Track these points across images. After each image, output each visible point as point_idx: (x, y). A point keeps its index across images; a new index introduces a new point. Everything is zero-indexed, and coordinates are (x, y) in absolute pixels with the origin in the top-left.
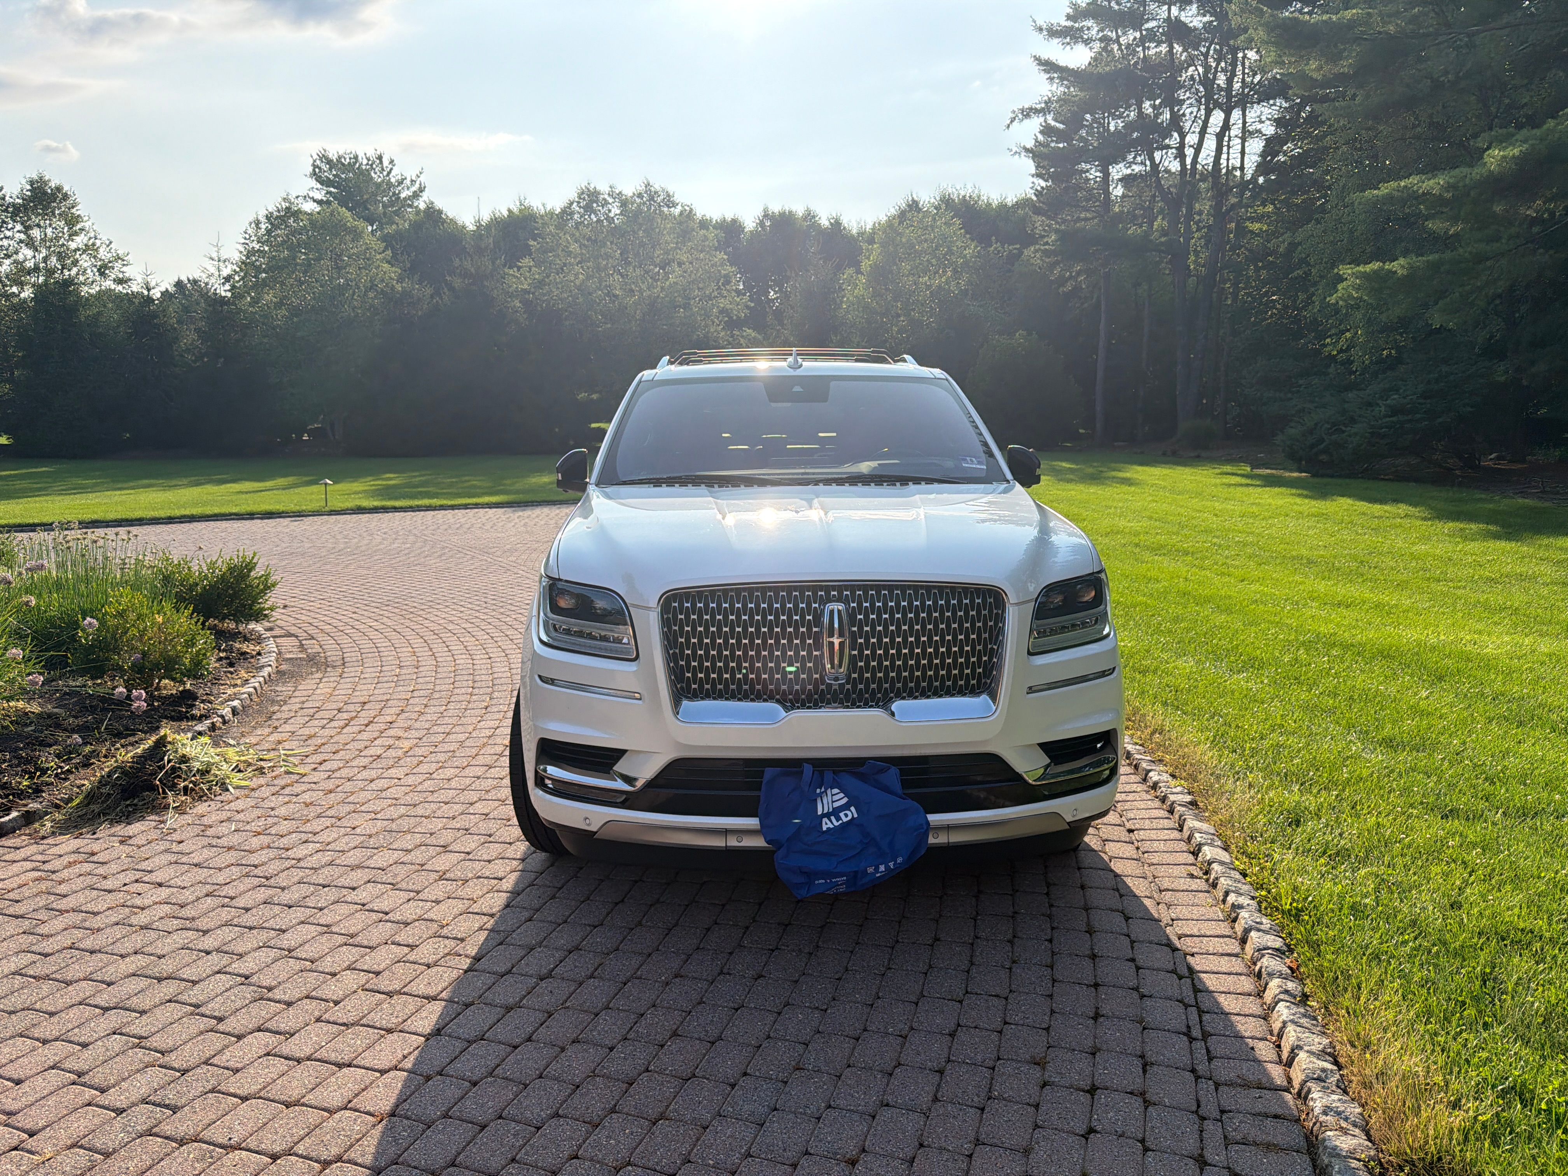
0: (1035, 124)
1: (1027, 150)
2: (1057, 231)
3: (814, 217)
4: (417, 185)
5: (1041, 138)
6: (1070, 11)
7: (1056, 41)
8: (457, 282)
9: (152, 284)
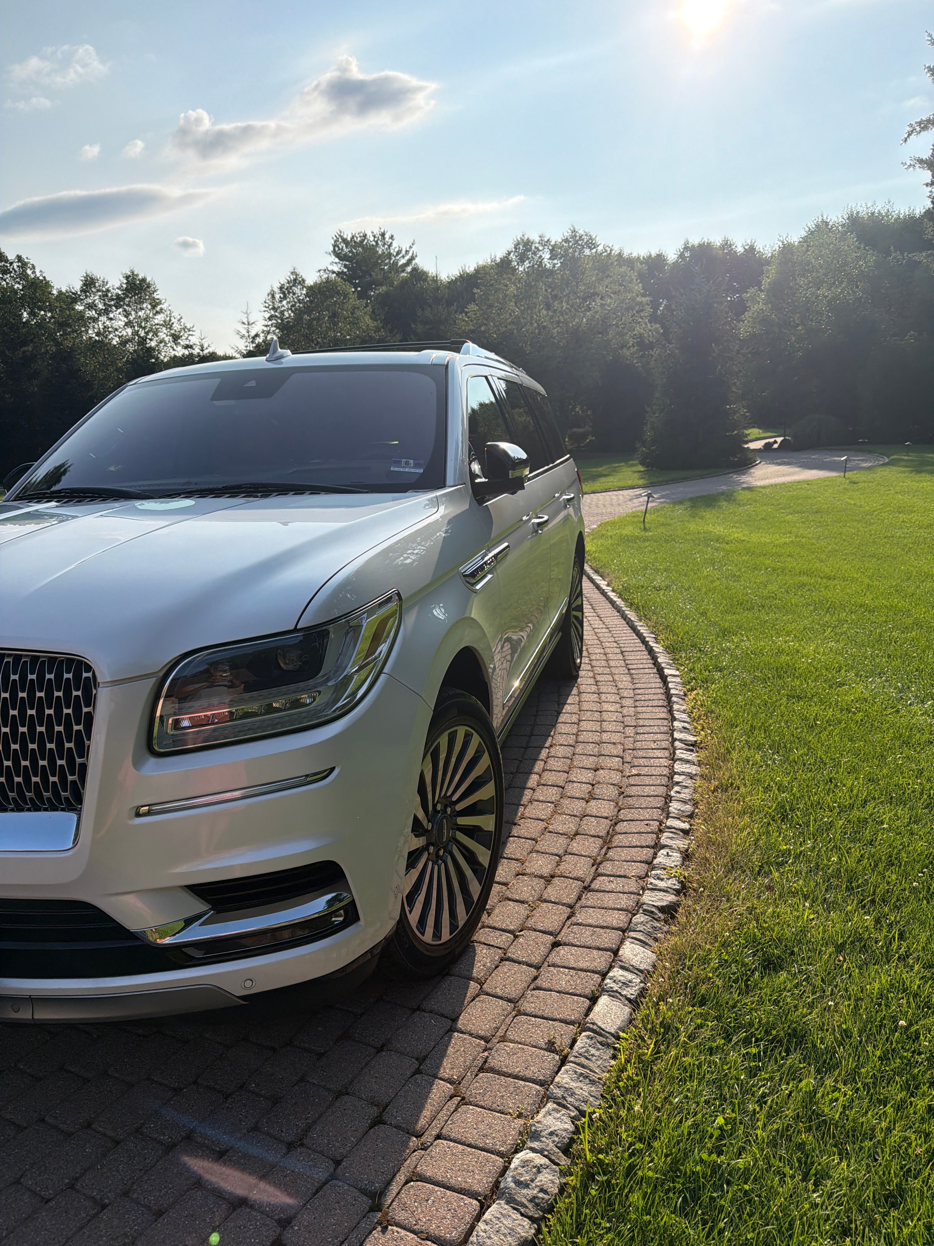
1: (921, 161)
3: (730, 245)
4: (410, 254)
9: (205, 346)
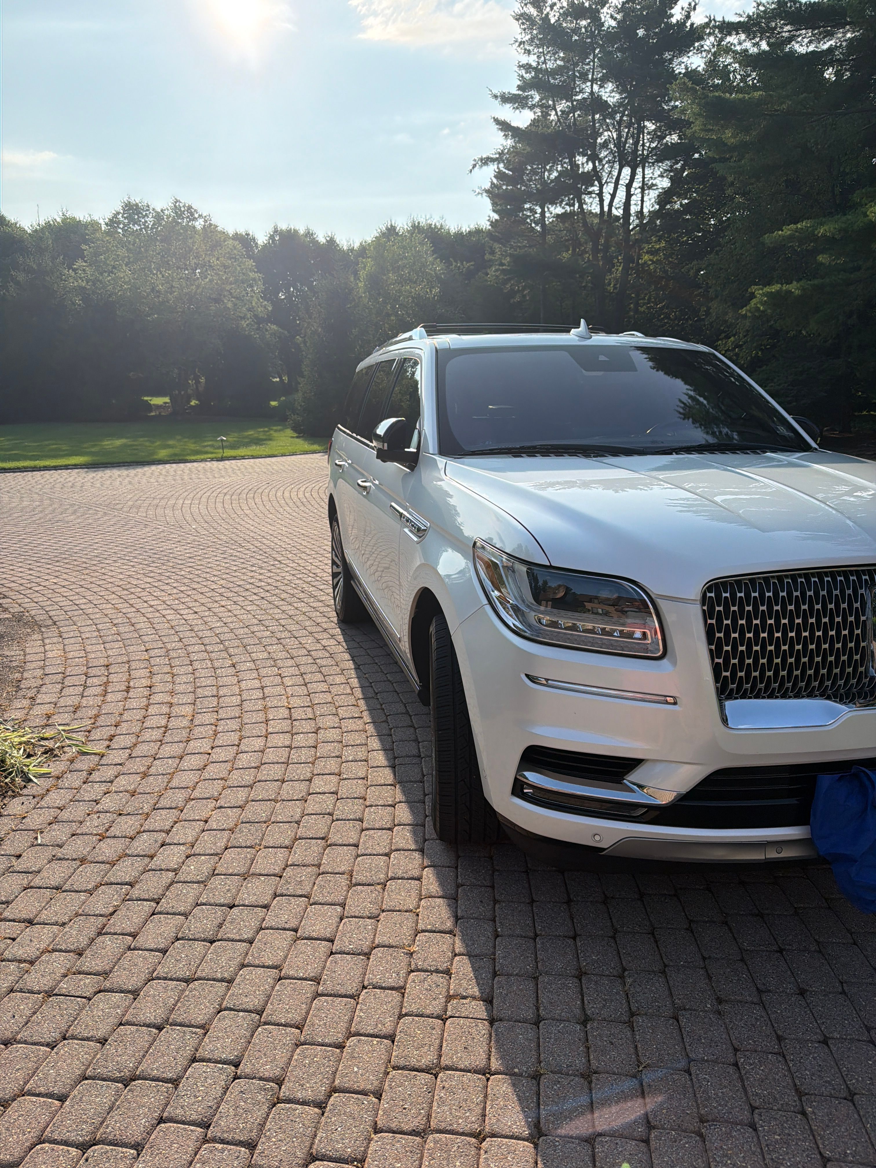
0: (491, 170)
1: (485, 190)
2: (511, 255)
3: (312, 235)
5: (495, 181)
6: (519, 83)
7: (508, 105)
8: (21, 277)
